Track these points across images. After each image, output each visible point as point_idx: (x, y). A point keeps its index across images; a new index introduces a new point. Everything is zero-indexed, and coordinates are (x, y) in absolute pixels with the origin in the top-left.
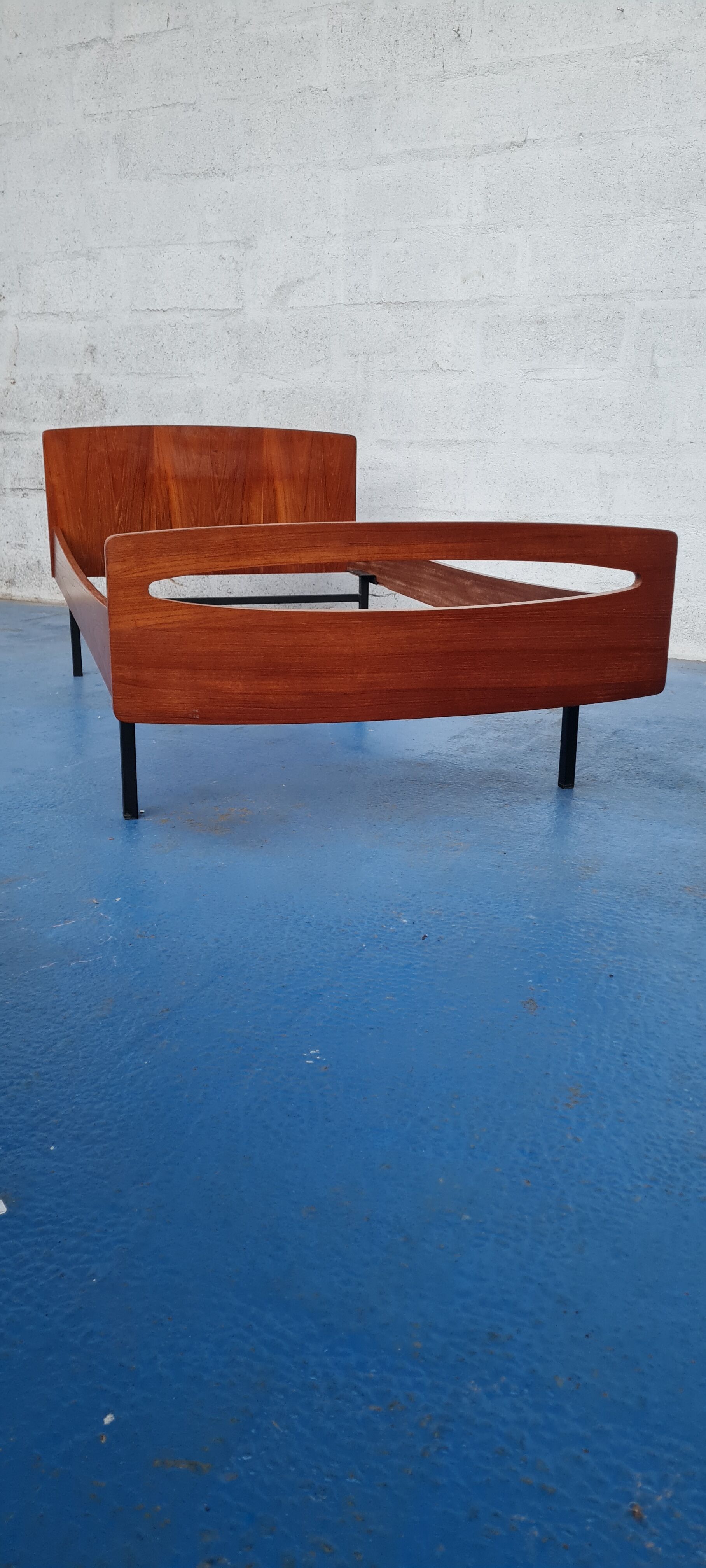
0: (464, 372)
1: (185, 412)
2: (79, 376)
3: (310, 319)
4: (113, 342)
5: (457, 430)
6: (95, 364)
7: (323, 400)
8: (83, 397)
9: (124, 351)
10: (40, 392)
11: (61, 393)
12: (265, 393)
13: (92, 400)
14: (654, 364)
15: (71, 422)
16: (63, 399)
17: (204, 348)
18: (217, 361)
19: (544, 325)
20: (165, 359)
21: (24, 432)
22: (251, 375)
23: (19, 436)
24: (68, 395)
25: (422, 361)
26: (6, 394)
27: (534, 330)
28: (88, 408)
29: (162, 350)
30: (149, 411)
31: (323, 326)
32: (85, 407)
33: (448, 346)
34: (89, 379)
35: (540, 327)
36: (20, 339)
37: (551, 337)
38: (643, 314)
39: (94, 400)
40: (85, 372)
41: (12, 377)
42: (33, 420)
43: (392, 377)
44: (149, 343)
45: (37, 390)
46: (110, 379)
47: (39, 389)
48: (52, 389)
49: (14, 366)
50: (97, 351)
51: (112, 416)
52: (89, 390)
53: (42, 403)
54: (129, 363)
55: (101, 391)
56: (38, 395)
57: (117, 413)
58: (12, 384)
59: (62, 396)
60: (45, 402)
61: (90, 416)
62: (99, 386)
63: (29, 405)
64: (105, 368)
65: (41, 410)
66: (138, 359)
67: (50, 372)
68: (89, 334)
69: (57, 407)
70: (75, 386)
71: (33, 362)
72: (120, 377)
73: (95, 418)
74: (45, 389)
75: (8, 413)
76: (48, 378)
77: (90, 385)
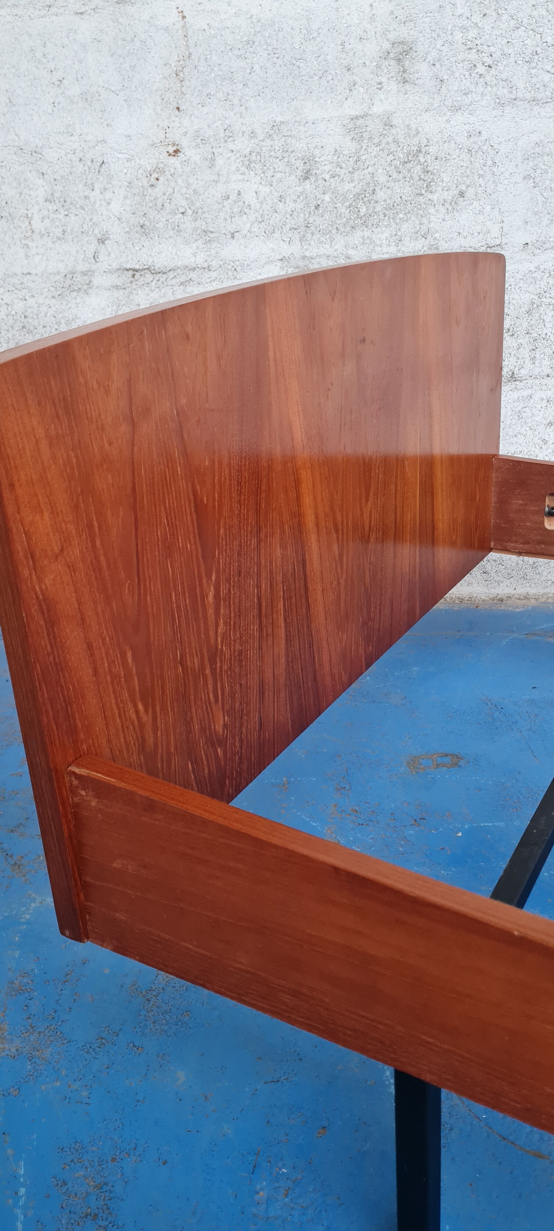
2: (360, 122)
4: (463, 29)
6: (407, 86)
8: (370, 169)
9: (492, 49)
10: (248, 167)
11: (307, 167)
13: (395, 175)
15: (334, 231)
16: (313, 179)
21: (206, 265)
23: (193, 275)
24: (327, 168)
26: (153, 180)
28: (381, 194)
34: (388, 124)
36: (191, 44)
39: (401, 175)
40: (377, 109)
41: (171, 138)
42: (229, 236)
45: (241, 163)
46: (448, 121)
47: (247, 163)
48: (284, 157)
49: (177, 111)
50: (415, 54)
51: (450, 208)
52: (386, 151)
53: (254, 194)
54: (504, 76)
55: (420, 151)
56: (243, 177)
57: (462, 199)
58: (170, 155)
59: (311, 174)
60: (265, 190)
61: (387, 213)
62: (415, 141)
63: (220, 201)
64: (436, 96)
65: (252, 212)
66: (533, 65)
67: (279, 119)
68: (396, 14)
69: (295, 201)
70: (349, 146)
71: (230, 97)
72: (478, 113)
73: (401, 216)
74: (263, 161)
75: (160, 225)
76: (272, 132)
77: (390, 139)
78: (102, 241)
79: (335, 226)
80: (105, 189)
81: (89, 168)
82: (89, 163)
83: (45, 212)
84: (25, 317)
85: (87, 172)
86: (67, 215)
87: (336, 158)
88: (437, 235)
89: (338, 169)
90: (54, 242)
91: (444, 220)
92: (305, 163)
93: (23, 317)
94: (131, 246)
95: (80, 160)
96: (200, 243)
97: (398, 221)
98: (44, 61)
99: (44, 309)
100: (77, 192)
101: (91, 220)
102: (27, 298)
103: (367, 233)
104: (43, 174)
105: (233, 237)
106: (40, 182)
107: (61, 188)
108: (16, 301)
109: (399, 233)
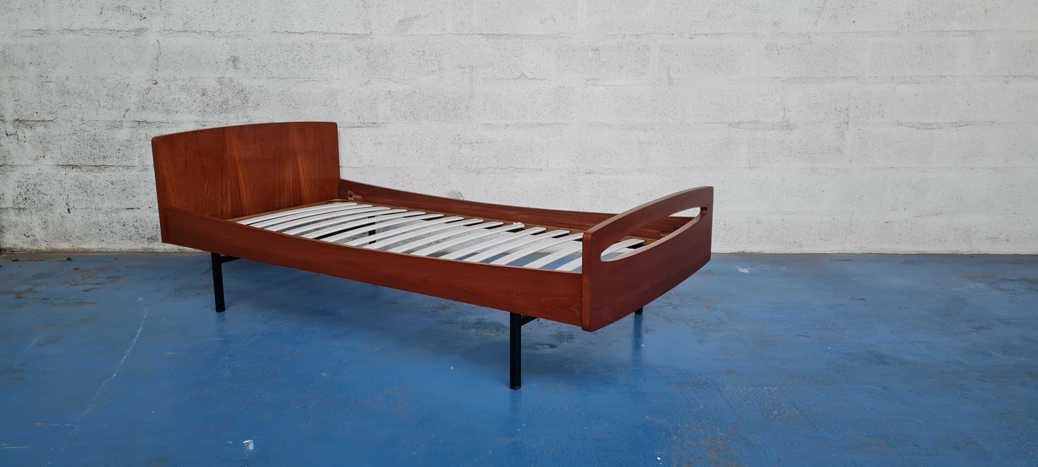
0: (543, 80)
1: (322, 106)
2: (222, 79)
3: (426, 43)
4: (254, 55)
5: (540, 117)
6: (237, 70)
7: (438, 97)
8: (226, 94)
9: (264, 61)
11: (204, 92)
12: (391, 92)
13: (235, 97)
14: (670, 77)
15: (214, 113)
16: (206, 96)
17: (337, 61)
18: (349, 70)
19: (598, 52)
20: (302, 68)
21: (167, 121)
22: (379, 80)
23: (162, 125)
24: (211, 93)
25: (513, 73)
26: (147, 92)
27: (591, 55)
28: (230, 102)
29: (300, 61)
30: (289, 105)
31: (437, 48)
32: (228, 101)
33: (532, 63)
34: (231, 81)
35: (595, 53)
36: (161, 50)
37: (603, 59)
38: (661, 47)
39: (237, 97)
40: (227, 76)
41: (154, 79)
42: (175, 112)
43: (491, 82)
44: (288, 56)
45: (180, 89)
46: (252, 82)
47: (182, 89)
48: (195, 88)
49: (156, 71)
50: (239, 61)
51: (255, 109)
52: (231, 89)
53: (185, 99)
54: (269, 70)
55: (243, 90)
56: (180, 93)
57: (258, 106)
58: (153, 84)
59: (205, 94)
60: (188, 98)
61: (233, 109)
62: (241, 87)
63: (172, 100)
64: (247, 74)
65: (184, 105)
66: (278, 67)
67: (193, 76)
68: (231, 48)
69: (200, 102)
70: (218, 87)
71: (175, 68)
72: (261, 80)
73: (238, 110)
74: (188, 88)
75: (150, 107)
76: (191, 80)
77: (233, 85)
78: (127, 111)
79: (215, 112)
80: (129, 93)
81: (123, 86)
82: (123, 84)
83: (105, 100)
84: (95, 136)
85: (122, 87)
86: (114, 101)
87: (214, 90)
88: (251, 117)
89: (215, 93)
90: (108, 110)
91: (253, 112)
92: (203, 90)
93: (94, 136)
94: (138, 113)
95: (120, 83)
96: (164, 114)
97: (237, 112)
98: (108, 50)
99: (103, 133)
100: (118, 94)
101: (123, 103)
102: (96, 129)
103: (226, 115)
104: (105, 87)
105: (177, 113)
106: (104, 89)
107: (112, 92)
108: (91, 130)
109: (237, 116)
